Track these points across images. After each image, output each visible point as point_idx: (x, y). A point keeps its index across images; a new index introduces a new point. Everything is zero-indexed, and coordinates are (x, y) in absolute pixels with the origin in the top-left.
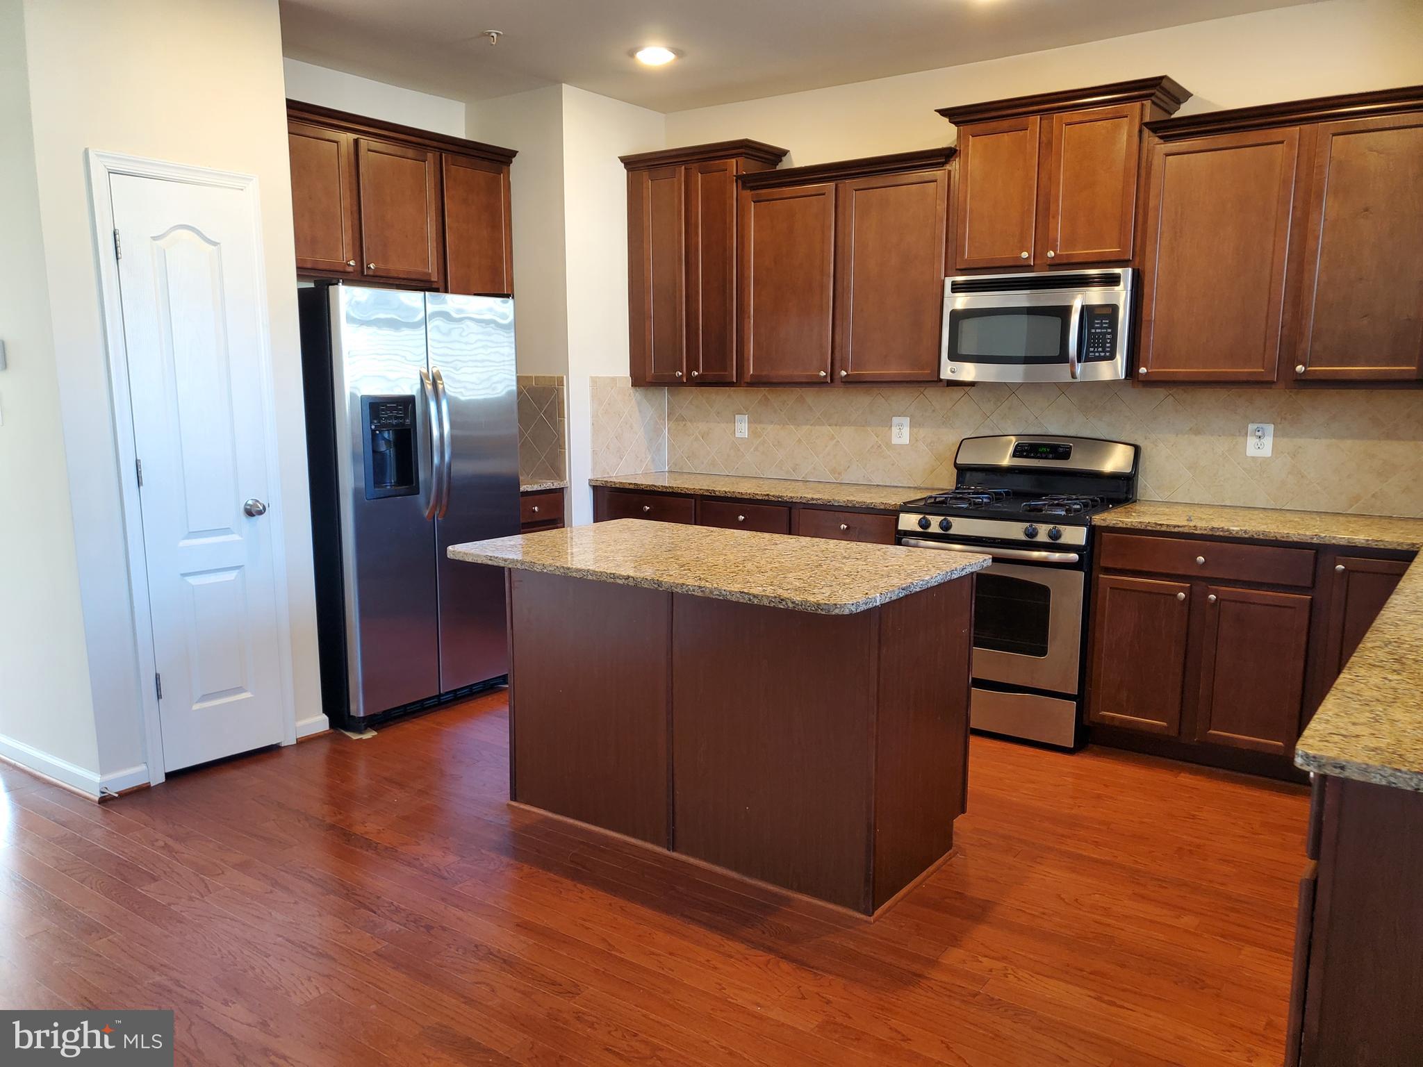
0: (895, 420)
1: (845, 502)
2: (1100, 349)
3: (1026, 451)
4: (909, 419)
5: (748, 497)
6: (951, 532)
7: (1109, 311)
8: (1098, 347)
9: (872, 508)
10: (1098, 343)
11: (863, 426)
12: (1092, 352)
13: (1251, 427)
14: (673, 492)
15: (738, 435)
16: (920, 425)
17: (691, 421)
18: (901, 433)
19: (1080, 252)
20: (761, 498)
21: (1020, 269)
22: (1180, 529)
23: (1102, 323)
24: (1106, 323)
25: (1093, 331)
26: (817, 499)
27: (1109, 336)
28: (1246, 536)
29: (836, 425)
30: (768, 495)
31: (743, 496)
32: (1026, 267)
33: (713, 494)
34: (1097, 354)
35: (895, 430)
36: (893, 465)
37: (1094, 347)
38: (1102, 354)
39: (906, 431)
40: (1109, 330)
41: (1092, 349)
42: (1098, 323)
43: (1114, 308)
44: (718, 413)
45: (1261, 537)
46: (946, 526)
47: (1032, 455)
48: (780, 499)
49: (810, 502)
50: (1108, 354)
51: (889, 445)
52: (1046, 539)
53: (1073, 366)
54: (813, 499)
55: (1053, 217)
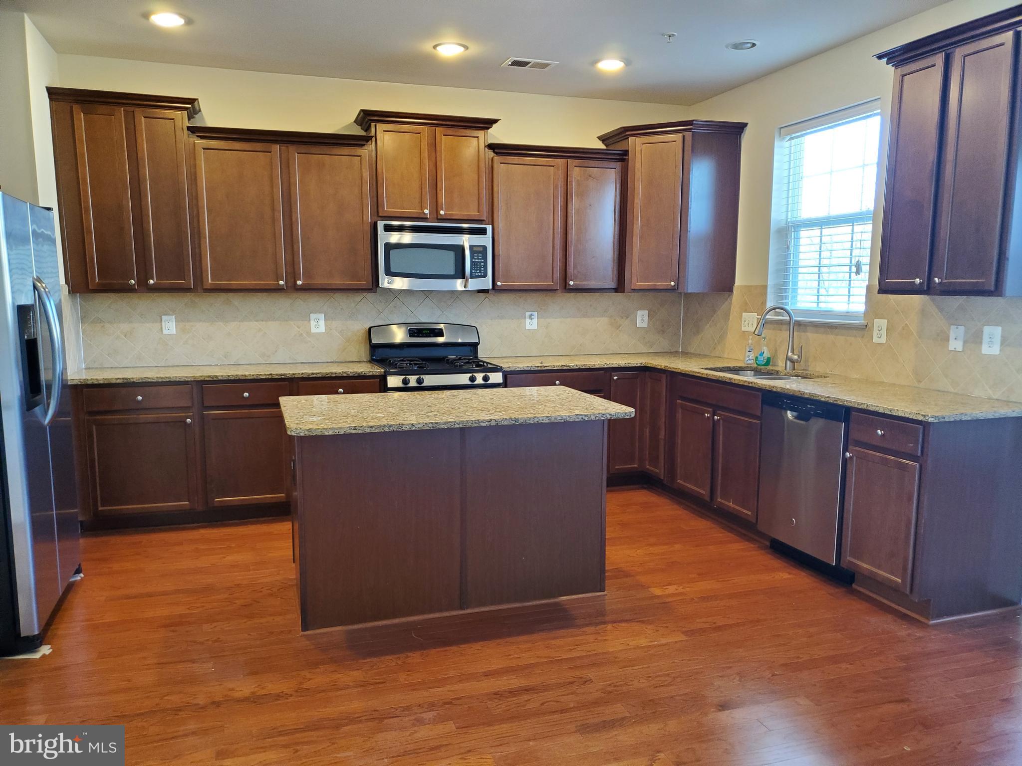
0: (313, 316)
1: (340, 373)
2: (478, 271)
3: (415, 333)
4: (323, 315)
5: (252, 378)
6: (424, 384)
7: (481, 249)
8: (477, 270)
9: (363, 376)
10: (477, 268)
11: (287, 321)
12: (474, 273)
13: (528, 314)
14: (170, 381)
15: (165, 332)
16: (332, 319)
17: (109, 322)
18: (318, 324)
19: (456, 213)
20: (264, 377)
21: (420, 220)
22: (547, 368)
23: (478, 256)
24: (480, 256)
25: (474, 260)
26: (316, 374)
27: (482, 264)
28: (577, 368)
29: (262, 321)
30: (271, 374)
31: (247, 378)
32: (425, 219)
33: (215, 379)
34: (477, 274)
35: (313, 323)
36: (313, 347)
37: (474, 270)
38: (480, 274)
39: (322, 323)
40: (483, 260)
41: (474, 271)
42: (476, 256)
43: (485, 248)
44: (142, 315)
45: (583, 367)
46: (420, 381)
47: (421, 335)
48: (283, 377)
49: (311, 376)
50: (482, 274)
51: (309, 333)
52: (482, 382)
53: (467, 281)
54: (313, 374)
55: (440, 190)
